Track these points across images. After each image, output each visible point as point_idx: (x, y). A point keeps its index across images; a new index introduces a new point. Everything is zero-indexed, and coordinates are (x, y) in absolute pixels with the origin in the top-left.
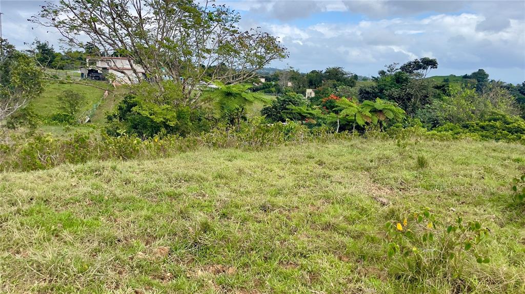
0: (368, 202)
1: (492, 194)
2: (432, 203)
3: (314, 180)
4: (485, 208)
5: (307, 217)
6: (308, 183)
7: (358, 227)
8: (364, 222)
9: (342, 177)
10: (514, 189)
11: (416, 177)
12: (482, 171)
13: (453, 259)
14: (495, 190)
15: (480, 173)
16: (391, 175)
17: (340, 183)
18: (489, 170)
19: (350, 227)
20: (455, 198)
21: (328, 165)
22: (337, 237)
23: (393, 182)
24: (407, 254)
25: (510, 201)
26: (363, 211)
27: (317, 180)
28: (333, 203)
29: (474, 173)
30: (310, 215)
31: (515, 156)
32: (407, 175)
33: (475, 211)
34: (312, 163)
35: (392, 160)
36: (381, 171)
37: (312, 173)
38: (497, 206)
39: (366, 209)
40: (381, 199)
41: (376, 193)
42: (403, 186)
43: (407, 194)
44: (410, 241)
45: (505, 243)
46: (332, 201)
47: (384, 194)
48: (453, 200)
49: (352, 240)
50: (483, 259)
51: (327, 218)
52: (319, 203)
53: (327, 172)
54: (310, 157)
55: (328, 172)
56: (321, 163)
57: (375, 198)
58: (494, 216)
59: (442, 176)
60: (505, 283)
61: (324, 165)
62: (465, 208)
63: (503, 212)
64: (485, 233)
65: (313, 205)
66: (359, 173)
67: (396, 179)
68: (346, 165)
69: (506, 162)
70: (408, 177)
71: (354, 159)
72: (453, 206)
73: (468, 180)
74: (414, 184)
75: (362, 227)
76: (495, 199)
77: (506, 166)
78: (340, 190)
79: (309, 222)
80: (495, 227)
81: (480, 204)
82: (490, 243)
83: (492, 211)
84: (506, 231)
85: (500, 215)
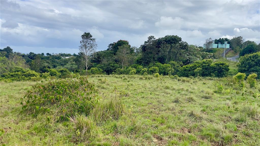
1: (13, 108)
4: (8, 117)
10: (22, 103)
14: (14, 106)
15: (6, 99)
18: (11, 97)
25: (21, 110)
29: (3, 100)
31: (25, 87)
33: (3, 120)
38: (15, 114)
45: (18, 132)
58: (13, 120)
63: (18, 116)
69: (21, 91)
76: (14, 110)
77: (21, 93)
80: (13, 126)
81: (6, 115)
82: (10, 135)
83: (12, 118)
84: (19, 126)
85: (16, 118)
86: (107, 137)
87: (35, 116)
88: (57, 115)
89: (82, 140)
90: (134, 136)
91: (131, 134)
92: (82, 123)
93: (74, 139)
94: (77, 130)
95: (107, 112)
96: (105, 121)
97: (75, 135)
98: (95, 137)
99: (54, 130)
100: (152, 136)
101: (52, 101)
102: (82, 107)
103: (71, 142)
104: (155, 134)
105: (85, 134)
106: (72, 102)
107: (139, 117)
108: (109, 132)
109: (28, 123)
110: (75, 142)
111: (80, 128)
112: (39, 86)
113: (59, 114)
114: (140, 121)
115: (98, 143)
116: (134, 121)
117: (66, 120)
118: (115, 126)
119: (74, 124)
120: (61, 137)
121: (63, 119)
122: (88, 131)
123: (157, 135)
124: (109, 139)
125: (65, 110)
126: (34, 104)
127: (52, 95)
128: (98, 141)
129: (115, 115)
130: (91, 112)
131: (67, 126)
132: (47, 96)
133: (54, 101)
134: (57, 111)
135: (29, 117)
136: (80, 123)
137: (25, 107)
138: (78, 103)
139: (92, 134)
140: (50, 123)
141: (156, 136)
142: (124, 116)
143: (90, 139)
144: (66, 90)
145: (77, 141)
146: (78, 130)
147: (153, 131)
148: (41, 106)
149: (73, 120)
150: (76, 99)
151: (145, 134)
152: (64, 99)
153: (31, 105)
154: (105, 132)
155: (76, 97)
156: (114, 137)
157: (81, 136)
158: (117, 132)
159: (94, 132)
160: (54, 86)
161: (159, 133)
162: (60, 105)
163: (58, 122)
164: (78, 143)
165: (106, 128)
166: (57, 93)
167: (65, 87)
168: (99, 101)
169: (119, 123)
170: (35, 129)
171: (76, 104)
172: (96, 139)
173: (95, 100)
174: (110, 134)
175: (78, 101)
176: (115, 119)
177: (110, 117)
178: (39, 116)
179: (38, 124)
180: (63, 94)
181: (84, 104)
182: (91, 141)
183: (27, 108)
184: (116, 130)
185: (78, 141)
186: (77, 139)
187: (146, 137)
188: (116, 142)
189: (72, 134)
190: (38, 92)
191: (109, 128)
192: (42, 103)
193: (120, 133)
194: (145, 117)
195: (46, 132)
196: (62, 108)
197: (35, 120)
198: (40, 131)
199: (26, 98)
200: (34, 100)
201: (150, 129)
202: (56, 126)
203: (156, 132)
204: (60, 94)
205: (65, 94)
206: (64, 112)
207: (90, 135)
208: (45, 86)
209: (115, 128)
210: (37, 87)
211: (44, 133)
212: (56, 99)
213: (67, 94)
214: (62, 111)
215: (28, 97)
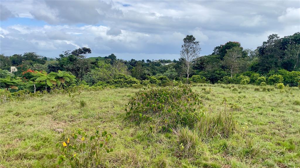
0: (50, 133)
1: (118, 114)
2: (88, 126)
3: (11, 127)
4: (114, 122)
5: (3, 154)
6: (6, 130)
7: (42, 151)
8: (46, 147)
9: (33, 121)
10: (126, 110)
11: (80, 112)
12: (113, 104)
13: (95, 154)
14: (119, 112)
15: (112, 105)
16: (65, 114)
17: (31, 125)
18: (116, 103)
19: (37, 153)
20: (100, 120)
21: (23, 115)
22: (25, 162)
23: (66, 118)
24: (72, 159)
25: (125, 116)
26: (46, 140)
27: (14, 126)
28: (24, 140)
29: (109, 105)
30: (6, 151)
31: (128, 94)
32: (75, 112)
34: (11, 115)
35: (67, 105)
36: (59, 113)
37: (10, 122)
38: (120, 120)
39: (48, 138)
40: (58, 130)
41: (55, 126)
42: (72, 119)
43: (74, 123)
44: (75, 151)
45: (123, 138)
46: (24, 139)
47: (61, 127)
48: (99, 122)
49: (37, 161)
50: (110, 150)
51: (19, 151)
52: (14, 142)
53: (21, 120)
54: (10, 112)
55: (23, 119)
56: (18, 114)
57: (55, 130)
58: (118, 125)
59: (94, 109)
60: (122, 159)
61: (20, 115)
62: (105, 124)
63: (122, 122)
64: (111, 136)
65: (9, 144)
66: (45, 117)
67: (68, 116)
68: (36, 113)
69: (124, 98)
70: (75, 113)
71: (42, 107)
72: (99, 125)
73: (106, 109)
74: (79, 117)
75: (44, 151)
76: (119, 116)
77: (124, 100)
78: (30, 130)
79: (5, 157)
80: (119, 131)
81: (112, 121)
82: (116, 140)
83: (117, 123)
84: (124, 132)
85: (121, 124)
86: (215, 156)
87: (138, 124)
88: (159, 125)
89: (186, 156)
90: (250, 161)
91: (247, 158)
92: (186, 137)
93: (177, 153)
94: (180, 144)
95: (214, 128)
96: (212, 138)
97: (178, 149)
98: (201, 155)
99: (157, 141)
100: (276, 165)
101: (154, 109)
102: (185, 118)
103: (174, 156)
104: (280, 162)
105: (189, 150)
106: (174, 112)
107: (257, 138)
108: (218, 151)
109: (131, 130)
110: (178, 157)
111: (184, 141)
112: (142, 93)
113: (161, 124)
114: (257, 143)
115: (204, 162)
116: (250, 142)
117: (168, 132)
118: (225, 145)
119: (177, 136)
120: (164, 149)
121: (165, 130)
122: (193, 147)
123: (284, 164)
124: (218, 159)
125: (167, 121)
126: (138, 112)
127: (154, 103)
128: (205, 159)
129: (224, 132)
130: (195, 125)
131: (170, 138)
132: (149, 104)
133: (156, 110)
134: (159, 121)
135: (132, 124)
136: (183, 136)
137: (129, 113)
138: (180, 114)
139: (197, 150)
140: (152, 133)
141: (281, 164)
142: (236, 134)
143: (195, 156)
144: (168, 99)
145: (180, 156)
146: (182, 144)
147: (276, 159)
148: (143, 114)
149: (176, 132)
150: (178, 110)
151: (265, 161)
152: (166, 108)
153: (134, 112)
154: (212, 151)
155: (179, 107)
156: (224, 158)
157: (185, 151)
158: (227, 153)
159: (200, 149)
160: (156, 94)
161: (286, 161)
162: (162, 115)
163: (160, 132)
164: (181, 158)
165: (214, 146)
166: (159, 101)
167: (167, 96)
168: (204, 113)
169: (230, 142)
170: (138, 137)
171: (178, 114)
172: (201, 157)
173: (200, 112)
174: (218, 154)
175: (181, 111)
176: (225, 137)
177: (218, 134)
178: (142, 124)
179: (140, 133)
180: (165, 103)
181: (187, 116)
182: (197, 159)
183: (131, 114)
184: (225, 150)
185: (182, 156)
186: (181, 154)
187: (268, 165)
188: (227, 165)
189: (175, 148)
190: (141, 99)
191: (217, 146)
192: (144, 111)
193: (232, 155)
194: (266, 139)
195: (149, 142)
196: (165, 118)
197: (138, 127)
198: (143, 140)
199: (130, 104)
200: (137, 107)
201: (273, 154)
202: (159, 137)
203: (281, 160)
204: (162, 102)
205: (167, 103)
206: (166, 122)
207: (195, 152)
208: (148, 94)
209: (225, 147)
210: (140, 94)
211: (146, 142)
212: (159, 108)
213: (169, 103)
214: (164, 121)
215: (132, 104)
